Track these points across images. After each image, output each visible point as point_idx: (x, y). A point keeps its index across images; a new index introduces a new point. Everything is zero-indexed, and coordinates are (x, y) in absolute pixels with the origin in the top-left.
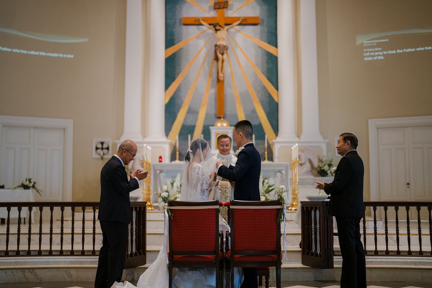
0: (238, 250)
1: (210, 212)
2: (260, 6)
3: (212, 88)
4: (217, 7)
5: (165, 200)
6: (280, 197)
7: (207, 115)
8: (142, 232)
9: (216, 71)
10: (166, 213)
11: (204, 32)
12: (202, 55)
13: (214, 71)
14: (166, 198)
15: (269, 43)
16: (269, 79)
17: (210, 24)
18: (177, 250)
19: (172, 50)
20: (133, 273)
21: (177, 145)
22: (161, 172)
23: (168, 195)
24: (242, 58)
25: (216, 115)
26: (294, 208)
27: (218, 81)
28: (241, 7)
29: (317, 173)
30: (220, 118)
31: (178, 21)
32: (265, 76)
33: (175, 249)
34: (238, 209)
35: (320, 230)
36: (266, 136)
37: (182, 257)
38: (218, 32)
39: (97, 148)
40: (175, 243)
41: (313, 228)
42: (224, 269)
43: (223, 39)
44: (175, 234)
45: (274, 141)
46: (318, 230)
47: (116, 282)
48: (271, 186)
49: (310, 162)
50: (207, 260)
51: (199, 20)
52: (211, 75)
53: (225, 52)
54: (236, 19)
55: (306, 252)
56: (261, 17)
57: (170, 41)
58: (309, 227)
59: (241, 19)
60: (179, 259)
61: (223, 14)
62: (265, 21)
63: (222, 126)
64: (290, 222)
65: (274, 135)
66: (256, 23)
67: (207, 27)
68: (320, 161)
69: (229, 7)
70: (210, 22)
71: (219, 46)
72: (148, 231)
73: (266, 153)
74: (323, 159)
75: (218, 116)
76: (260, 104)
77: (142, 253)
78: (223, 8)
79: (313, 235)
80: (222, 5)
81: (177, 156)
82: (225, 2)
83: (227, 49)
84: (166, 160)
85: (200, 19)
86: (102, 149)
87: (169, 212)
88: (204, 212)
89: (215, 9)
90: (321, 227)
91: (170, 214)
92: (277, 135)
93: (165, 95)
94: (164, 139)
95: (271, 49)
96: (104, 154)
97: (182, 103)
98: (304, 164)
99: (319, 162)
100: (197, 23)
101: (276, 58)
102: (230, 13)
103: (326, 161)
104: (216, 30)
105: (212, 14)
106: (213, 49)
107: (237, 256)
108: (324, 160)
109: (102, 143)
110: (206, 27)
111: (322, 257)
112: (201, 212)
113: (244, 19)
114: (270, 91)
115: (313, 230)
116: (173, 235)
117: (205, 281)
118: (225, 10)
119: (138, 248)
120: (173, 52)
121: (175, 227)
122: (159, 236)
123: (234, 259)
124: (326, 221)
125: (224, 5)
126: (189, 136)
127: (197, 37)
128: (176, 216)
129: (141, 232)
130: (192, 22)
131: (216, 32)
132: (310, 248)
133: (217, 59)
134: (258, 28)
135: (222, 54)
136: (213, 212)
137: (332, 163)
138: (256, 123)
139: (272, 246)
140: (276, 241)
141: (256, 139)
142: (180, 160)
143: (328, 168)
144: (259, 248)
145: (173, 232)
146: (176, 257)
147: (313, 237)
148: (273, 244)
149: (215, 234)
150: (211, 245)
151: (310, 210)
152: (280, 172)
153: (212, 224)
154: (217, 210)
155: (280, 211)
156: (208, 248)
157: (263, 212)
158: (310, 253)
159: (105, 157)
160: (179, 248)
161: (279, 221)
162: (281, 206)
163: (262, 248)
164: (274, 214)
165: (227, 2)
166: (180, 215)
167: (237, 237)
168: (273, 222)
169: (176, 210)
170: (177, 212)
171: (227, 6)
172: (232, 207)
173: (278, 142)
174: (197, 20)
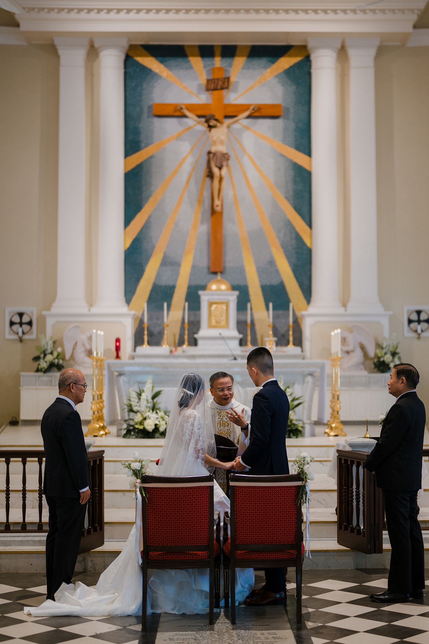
0: (241, 543)
1: (201, 491)
2: (283, 85)
3: (202, 223)
4: (212, 87)
5: (136, 473)
6: (300, 469)
7: (193, 267)
8: (98, 497)
9: (210, 196)
10: (138, 493)
11: (189, 128)
12: (187, 168)
13: (207, 194)
14: (137, 471)
15: (298, 148)
16: (298, 209)
17: (199, 116)
18: (155, 544)
19: (137, 159)
20: (85, 559)
21: (146, 320)
22: (120, 374)
23: (140, 467)
24: (252, 174)
25: (209, 268)
27: (213, 212)
28: (252, 88)
29: (373, 366)
30: (215, 273)
31: (145, 110)
32: (291, 204)
33: (151, 544)
34: (241, 487)
35: (364, 496)
36: (291, 305)
37: (161, 554)
38: (213, 130)
39: (12, 323)
40: (151, 535)
41: (354, 490)
42: (222, 566)
43: (222, 143)
44: (151, 522)
45: (304, 313)
46: (361, 496)
47: (64, 585)
48: (298, 399)
49: (363, 348)
50: (197, 557)
51: (182, 109)
52: (200, 201)
53: (225, 164)
54: (243, 108)
55: (343, 527)
56: (284, 105)
57: (132, 145)
58: (348, 489)
59: (252, 107)
60: (157, 556)
61: (221, 99)
62: (292, 111)
63: (219, 289)
65: (304, 302)
66: (277, 114)
67: (195, 121)
68: (379, 346)
69: (231, 87)
70: (200, 113)
71: (215, 154)
73: (291, 333)
74: (383, 344)
75: (213, 270)
76: (281, 250)
77: (98, 528)
78: (222, 88)
79: (354, 501)
80: (220, 83)
81: (146, 338)
82: (225, 78)
83: (228, 160)
85: (183, 107)
86: (21, 324)
87: (143, 492)
88: (193, 491)
89: (208, 90)
90: (365, 492)
91: (144, 495)
92: (309, 301)
93: (125, 234)
94: (124, 309)
95: (300, 158)
96: (23, 333)
97: (153, 247)
98: (353, 351)
99: (376, 348)
100: (178, 113)
101: (309, 174)
102: (233, 98)
103: (388, 348)
104: (210, 127)
105: (204, 98)
106: (205, 158)
107: (239, 552)
108: (384, 346)
109: (21, 315)
110: (192, 121)
111: (366, 535)
112: (188, 491)
113: (256, 109)
114: (298, 229)
115: (354, 494)
116: (147, 524)
117: (193, 582)
118: (224, 92)
119: (92, 522)
120: (138, 162)
121: (151, 513)
123: (236, 556)
125: (224, 83)
126: (165, 305)
127: (179, 137)
128: (152, 497)
129: (96, 497)
130: (170, 111)
131: (210, 131)
132: (349, 520)
133: (210, 175)
134: (279, 123)
135: (220, 168)
136: (205, 490)
137: (398, 351)
138: (275, 282)
139: (289, 538)
140: (295, 531)
141: (274, 309)
142: (149, 344)
143: (391, 358)
144: (270, 541)
145: (148, 519)
146: (153, 554)
147: (355, 504)
148: (291, 536)
149: (208, 522)
150: (203, 537)
151: (351, 465)
152: (311, 374)
153: (204, 508)
154: (212, 488)
155: (301, 489)
156: (199, 541)
157: (277, 490)
158: (349, 529)
159: (26, 337)
160: (157, 542)
161: (299, 504)
162: (302, 483)
163: (275, 540)
164: (293, 494)
165: (228, 79)
166: (158, 495)
167: (239, 525)
168: (291, 505)
169: (153, 488)
170: (154, 491)
171: (228, 85)
172: (232, 484)
173: (310, 315)
174: (179, 108)
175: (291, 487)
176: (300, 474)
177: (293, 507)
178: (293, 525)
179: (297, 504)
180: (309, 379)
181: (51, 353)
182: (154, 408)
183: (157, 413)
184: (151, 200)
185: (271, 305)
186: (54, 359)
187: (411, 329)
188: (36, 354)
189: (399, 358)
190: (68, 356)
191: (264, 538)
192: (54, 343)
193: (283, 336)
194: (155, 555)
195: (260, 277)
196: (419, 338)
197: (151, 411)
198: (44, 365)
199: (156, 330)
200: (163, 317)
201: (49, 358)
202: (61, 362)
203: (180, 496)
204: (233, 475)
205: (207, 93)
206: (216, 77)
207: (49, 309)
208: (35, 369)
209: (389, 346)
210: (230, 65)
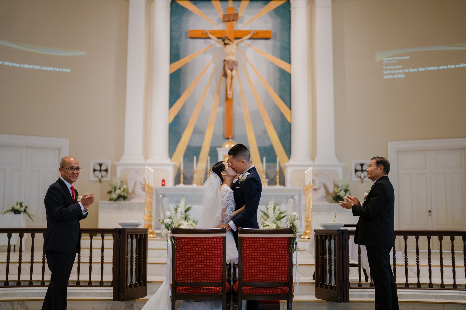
0: (247, 281)
1: (217, 240)
2: (272, 19)
3: (220, 106)
4: (227, 19)
5: (168, 227)
6: (292, 225)
7: (214, 135)
8: (143, 261)
10: (169, 241)
11: (212, 46)
12: (210, 70)
13: (223, 88)
14: (169, 225)
15: (282, 59)
16: (282, 98)
17: (219, 38)
18: (181, 281)
19: (178, 65)
20: (132, 305)
21: (182, 168)
22: (164, 196)
23: (171, 222)
25: (224, 135)
26: (308, 236)
28: (252, 20)
29: (332, 199)
30: (228, 139)
31: (184, 34)
32: (277, 94)
33: (178, 280)
34: (247, 238)
35: (335, 261)
36: (278, 159)
37: (186, 288)
38: (227, 46)
39: (95, 170)
40: (178, 274)
41: (327, 258)
42: (232, 302)
43: (233, 54)
44: (178, 264)
45: (286, 164)
46: (333, 261)
48: (283, 213)
49: (325, 187)
50: (213, 292)
51: (207, 33)
52: (219, 92)
53: (234, 67)
54: (246, 33)
55: (319, 285)
56: (273, 31)
57: (175, 56)
58: (323, 258)
59: (252, 32)
60: (183, 291)
61: (232, 27)
62: (278, 35)
64: (302, 252)
65: (286, 158)
66: (268, 37)
67: (216, 41)
68: (336, 186)
69: (239, 20)
70: (219, 36)
71: (228, 62)
72: (149, 260)
73: (278, 177)
74: (339, 184)
75: (226, 136)
76: (271, 124)
77: (143, 284)
78: (233, 20)
79: (328, 266)
80: (232, 17)
81: (182, 179)
82: (235, 14)
83: (237, 65)
84: (170, 183)
86: (100, 171)
87: (173, 240)
88: (210, 240)
89: (224, 21)
90: (336, 257)
91: (173, 242)
92: (289, 157)
93: (169, 113)
94: (168, 161)
95: (284, 65)
96: (102, 177)
97: (188, 122)
98: (318, 189)
99: (334, 187)
100: (204, 36)
101: (290, 75)
102: (240, 26)
103: (342, 187)
104: (225, 44)
105: (221, 27)
107: (245, 288)
108: (340, 186)
109: (101, 165)
110: (214, 41)
111: (337, 289)
112: (206, 240)
113: (255, 33)
114: (282, 110)
115: (328, 260)
116: (176, 265)
118: (235, 22)
119: (138, 279)
120: (178, 67)
121: (178, 257)
122: (161, 265)
123: (242, 291)
124: (341, 252)
125: (234, 17)
126: (195, 158)
127: (205, 52)
128: (180, 245)
129: (141, 261)
130: (200, 36)
131: (225, 47)
132: (324, 280)
133: (225, 75)
134: (270, 43)
135: (232, 70)
136: (220, 240)
137: (349, 189)
138: (267, 145)
139: (283, 277)
140: (288, 273)
141: (267, 162)
142: (184, 183)
143: (344, 193)
144: (269, 279)
145: (176, 262)
146: (180, 288)
147: (328, 268)
148: (285, 276)
149: (222, 264)
150: (218, 276)
151: (325, 239)
152: (292, 197)
153: (219, 254)
154: (224, 238)
155: (292, 240)
156: (215, 279)
157: (274, 240)
158: (324, 286)
159: (103, 179)
160: (183, 279)
161: (290, 251)
162: (293, 235)
163: (272, 279)
164: (286, 244)
165: (237, 14)
166: (184, 243)
167: (245, 267)
168: (284, 252)
169: (180, 238)
170: (181, 240)
171: (237, 18)
172: (240, 235)
173: (291, 166)
174: (205, 33)
175: (284, 238)
176: (291, 228)
177: (286, 254)
178: (286, 267)
179: (289, 251)
180: (291, 200)
181: (120, 189)
182: (186, 218)
183: (188, 221)
184: (186, 91)
185: (264, 159)
186: (121, 192)
187: (357, 176)
188: (110, 189)
189: (350, 194)
190: (130, 191)
191: (264, 277)
192: (122, 182)
193: (272, 180)
194: (181, 289)
195: (257, 141)
196: (362, 182)
197: (184, 220)
198: (114, 196)
199: (188, 176)
200: (193, 167)
201: (118, 192)
202: (126, 194)
203: (200, 244)
204: (241, 229)
205: (223, 23)
206: (229, 13)
207: (119, 161)
208: (109, 198)
209: (343, 185)
210: (239, 6)
